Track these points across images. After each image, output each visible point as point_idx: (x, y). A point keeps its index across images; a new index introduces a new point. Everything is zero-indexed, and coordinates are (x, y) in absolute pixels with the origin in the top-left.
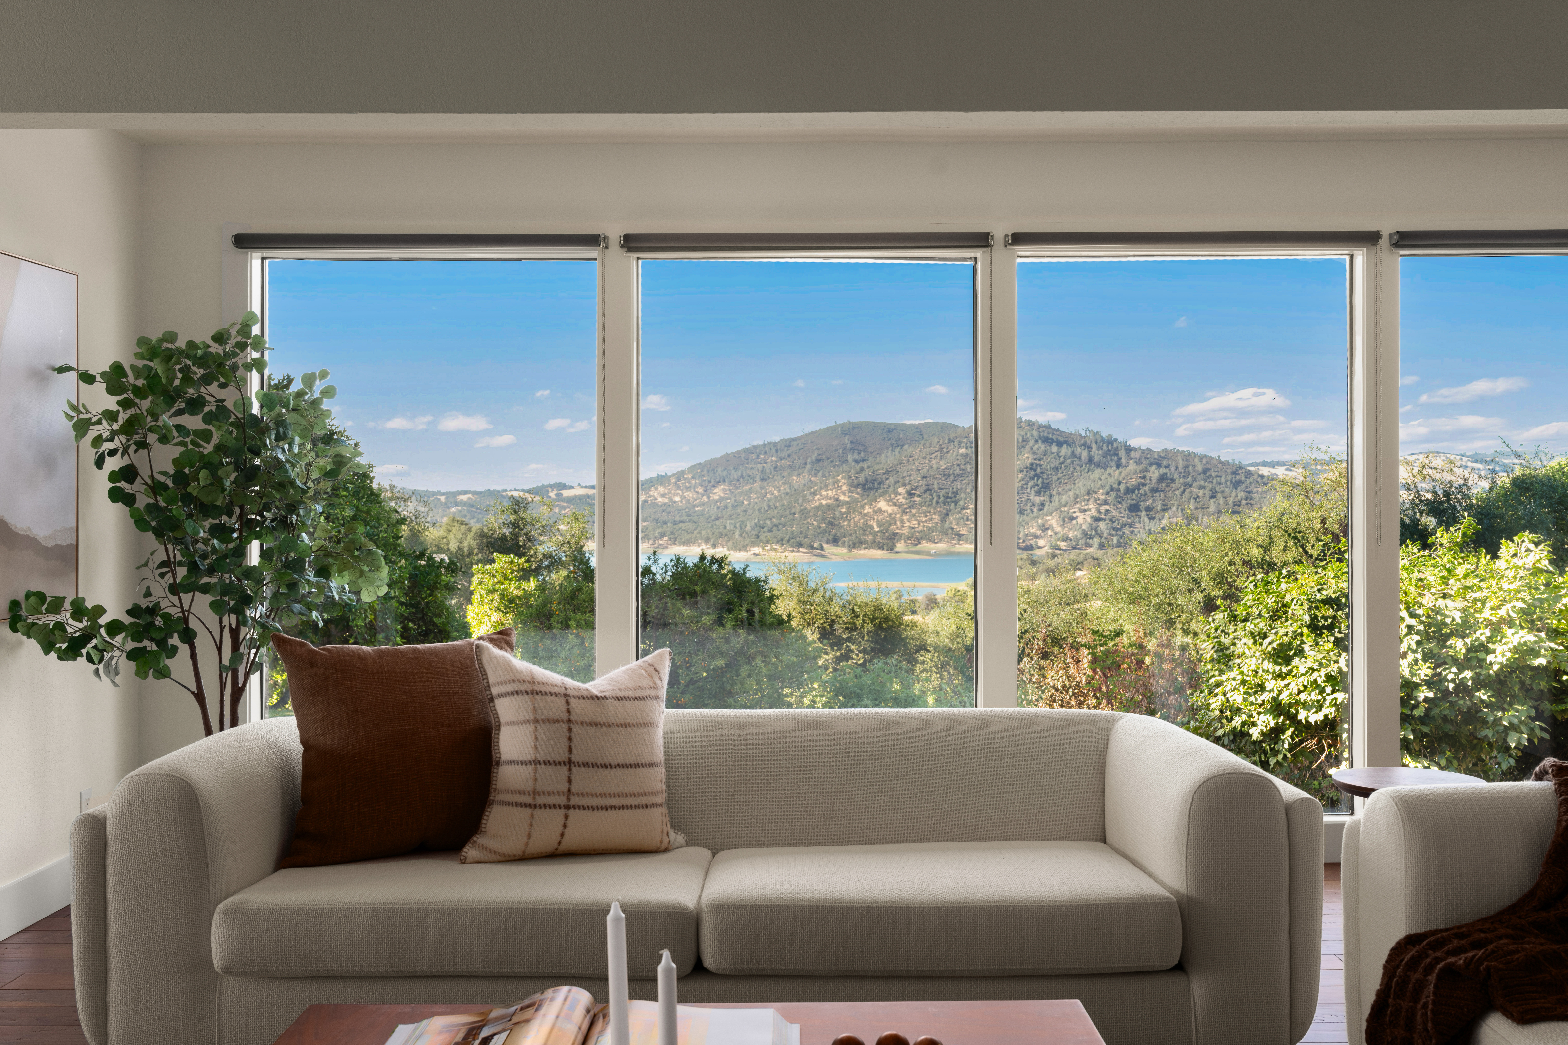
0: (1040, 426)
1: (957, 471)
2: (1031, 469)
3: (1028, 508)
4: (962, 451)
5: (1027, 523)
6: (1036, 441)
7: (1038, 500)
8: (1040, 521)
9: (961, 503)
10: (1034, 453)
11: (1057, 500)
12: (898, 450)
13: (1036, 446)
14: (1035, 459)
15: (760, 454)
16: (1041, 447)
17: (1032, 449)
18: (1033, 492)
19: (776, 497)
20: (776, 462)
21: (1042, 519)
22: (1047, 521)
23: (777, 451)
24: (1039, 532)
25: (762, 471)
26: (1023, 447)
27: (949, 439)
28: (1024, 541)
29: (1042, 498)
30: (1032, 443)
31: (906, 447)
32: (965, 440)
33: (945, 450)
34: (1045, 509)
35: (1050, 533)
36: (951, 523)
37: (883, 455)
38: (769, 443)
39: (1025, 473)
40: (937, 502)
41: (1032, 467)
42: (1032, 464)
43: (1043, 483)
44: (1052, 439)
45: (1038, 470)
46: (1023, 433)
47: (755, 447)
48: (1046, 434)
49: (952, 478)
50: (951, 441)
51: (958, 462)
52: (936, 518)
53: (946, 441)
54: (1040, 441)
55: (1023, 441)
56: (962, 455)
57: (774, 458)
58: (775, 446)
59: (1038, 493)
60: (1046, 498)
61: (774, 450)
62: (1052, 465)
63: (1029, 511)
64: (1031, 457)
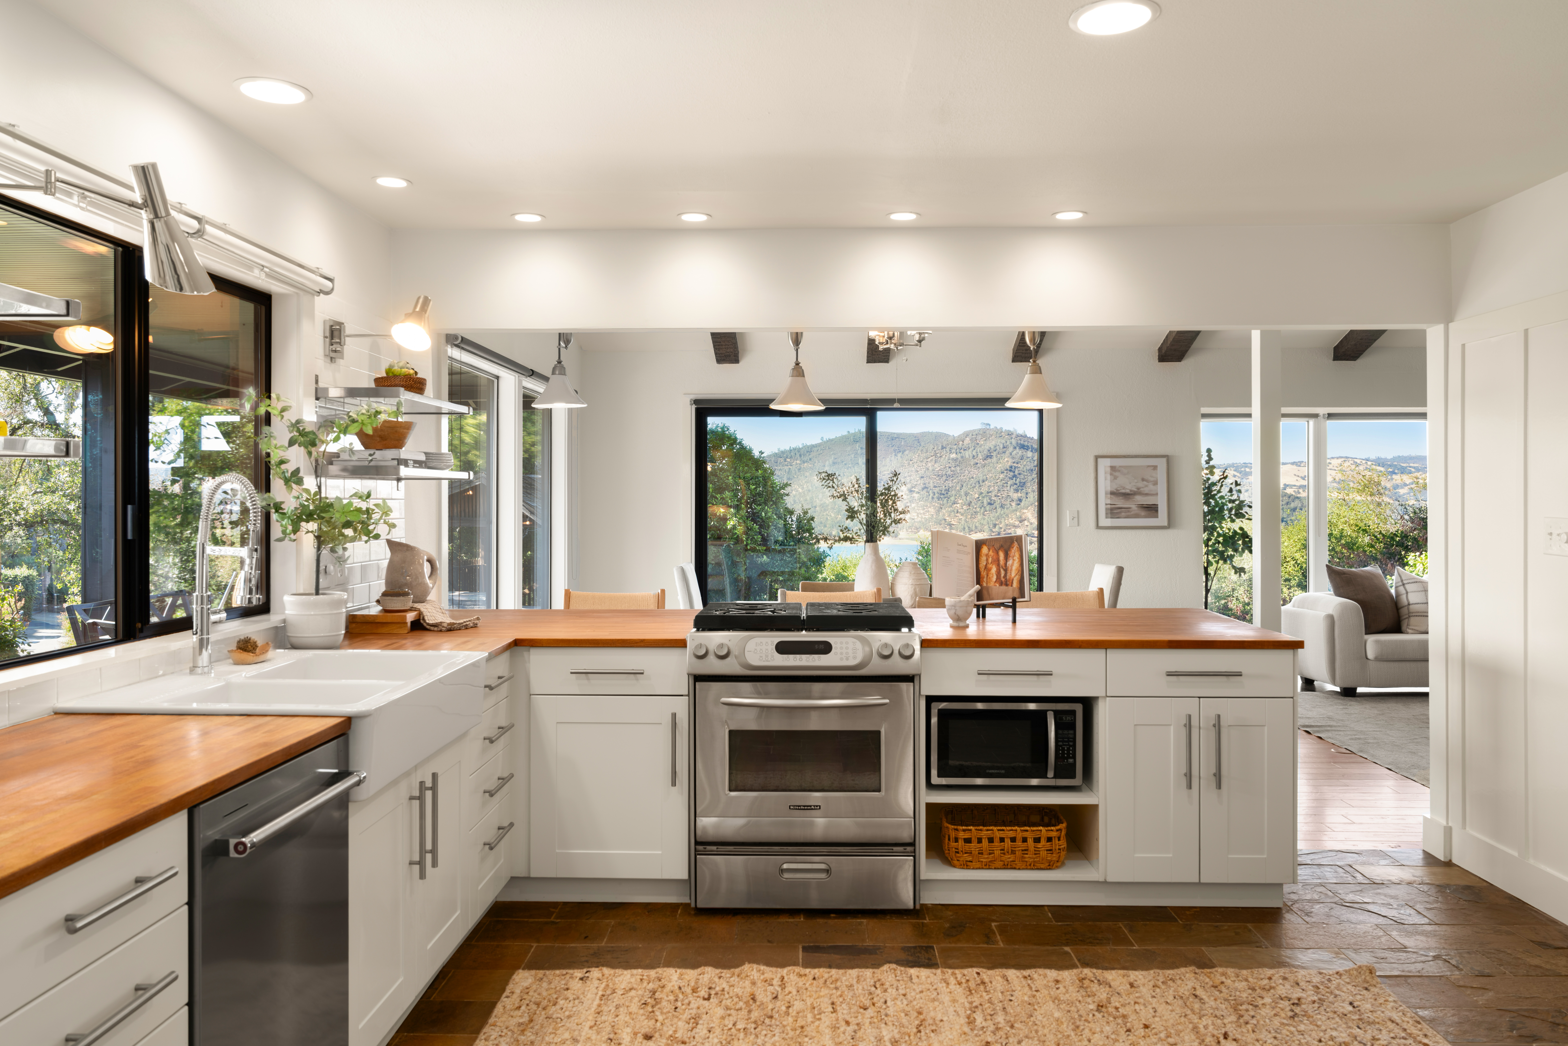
0: (1018, 436)
1: (949, 473)
2: (1010, 471)
3: (1008, 502)
4: (953, 456)
5: (1007, 515)
6: (1015, 448)
7: (1016, 496)
8: (1018, 514)
9: (952, 498)
10: (1013, 458)
11: (1032, 496)
12: (900, 455)
13: (1015, 452)
14: (1014, 463)
15: (787, 457)
16: (1019, 452)
17: (1011, 454)
18: (1012, 490)
19: (800, 494)
20: (800, 464)
21: (1020, 512)
22: (1024, 513)
23: (800, 456)
24: (1017, 523)
25: (788, 472)
26: (1004, 452)
27: (942, 446)
28: (1005, 530)
29: (1019, 495)
30: (1011, 449)
31: (907, 452)
32: (955, 447)
33: (938, 455)
34: (1022, 504)
35: (1026, 523)
36: (944, 515)
37: (888, 459)
38: (794, 449)
39: (1005, 474)
40: (933, 498)
41: (1011, 469)
42: (1011, 467)
43: (1020, 482)
44: (1027, 446)
45: (1017, 472)
46: (1003, 441)
47: (783, 452)
48: (1022, 442)
49: (944, 478)
50: (943, 448)
51: (950, 465)
52: (932, 510)
53: (940, 448)
54: (1018, 448)
55: (1004, 447)
56: (953, 459)
57: (798, 462)
58: (799, 451)
59: (1017, 491)
60: (1023, 495)
61: (798, 455)
62: (1028, 468)
63: (1008, 506)
64: (1011, 461)
